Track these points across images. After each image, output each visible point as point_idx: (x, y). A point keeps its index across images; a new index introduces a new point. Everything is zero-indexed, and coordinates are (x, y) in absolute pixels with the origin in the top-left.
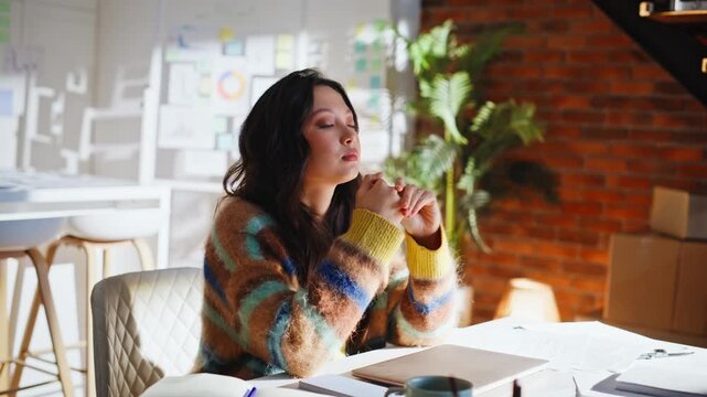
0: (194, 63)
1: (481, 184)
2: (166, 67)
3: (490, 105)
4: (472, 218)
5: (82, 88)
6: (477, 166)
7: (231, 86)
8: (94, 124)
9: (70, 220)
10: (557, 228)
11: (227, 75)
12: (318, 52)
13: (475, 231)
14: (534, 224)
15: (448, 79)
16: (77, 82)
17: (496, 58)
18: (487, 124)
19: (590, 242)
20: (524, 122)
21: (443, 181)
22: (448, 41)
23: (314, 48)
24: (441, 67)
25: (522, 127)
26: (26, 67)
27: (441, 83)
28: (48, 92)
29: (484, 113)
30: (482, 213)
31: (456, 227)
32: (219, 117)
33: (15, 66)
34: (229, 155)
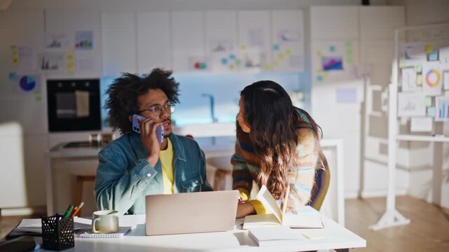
0: (413, 67)
2: (400, 71)
7: (433, 78)
26: (364, 76)
28: (378, 88)
32: (427, 97)
33: (356, 75)
34: (434, 118)
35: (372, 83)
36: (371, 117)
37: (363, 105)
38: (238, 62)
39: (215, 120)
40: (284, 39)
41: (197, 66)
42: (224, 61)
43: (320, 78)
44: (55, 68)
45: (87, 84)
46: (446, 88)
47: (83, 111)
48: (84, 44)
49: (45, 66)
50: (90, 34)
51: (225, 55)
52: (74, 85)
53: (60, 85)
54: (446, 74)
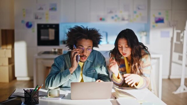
26: (173, 26)
28: (179, 31)
33: (170, 25)
35: (176, 29)
36: (176, 44)
37: (172, 38)
38: (119, 18)
39: (108, 43)
40: (139, 9)
41: (101, 19)
42: (113, 18)
43: (154, 26)
44: (40, 19)
45: (54, 26)
47: (52, 37)
48: (53, 9)
49: (36, 18)
50: (55, 5)
51: (113, 15)
52: (48, 26)
53: (42, 26)
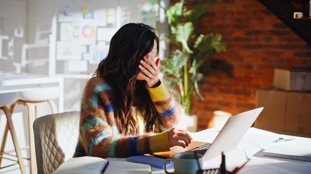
0: (71, 22)
1: (199, 70)
2: (59, 24)
3: (202, 36)
4: (196, 86)
5: (21, 35)
6: (197, 63)
7: (88, 32)
8: (27, 50)
9: (20, 93)
10: (233, 88)
11: (86, 27)
12: (126, 16)
13: (197, 91)
14: (223, 87)
15: (183, 25)
16: (19, 33)
17: (204, 15)
18: (201, 44)
19: (247, 94)
20: (217, 43)
21: (182, 70)
22: (183, 9)
23: (123, 14)
24: (180, 20)
25: (216, 45)
27: (180, 27)
28: (6, 37)
29: (200, 39)
30: (200, 83)
31: (189, 90)
32: (83, 45)
34: (88, 62)
35: (2, 34)
46: (99, 39)
54: (99, 30)
